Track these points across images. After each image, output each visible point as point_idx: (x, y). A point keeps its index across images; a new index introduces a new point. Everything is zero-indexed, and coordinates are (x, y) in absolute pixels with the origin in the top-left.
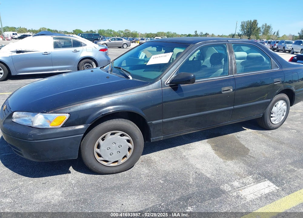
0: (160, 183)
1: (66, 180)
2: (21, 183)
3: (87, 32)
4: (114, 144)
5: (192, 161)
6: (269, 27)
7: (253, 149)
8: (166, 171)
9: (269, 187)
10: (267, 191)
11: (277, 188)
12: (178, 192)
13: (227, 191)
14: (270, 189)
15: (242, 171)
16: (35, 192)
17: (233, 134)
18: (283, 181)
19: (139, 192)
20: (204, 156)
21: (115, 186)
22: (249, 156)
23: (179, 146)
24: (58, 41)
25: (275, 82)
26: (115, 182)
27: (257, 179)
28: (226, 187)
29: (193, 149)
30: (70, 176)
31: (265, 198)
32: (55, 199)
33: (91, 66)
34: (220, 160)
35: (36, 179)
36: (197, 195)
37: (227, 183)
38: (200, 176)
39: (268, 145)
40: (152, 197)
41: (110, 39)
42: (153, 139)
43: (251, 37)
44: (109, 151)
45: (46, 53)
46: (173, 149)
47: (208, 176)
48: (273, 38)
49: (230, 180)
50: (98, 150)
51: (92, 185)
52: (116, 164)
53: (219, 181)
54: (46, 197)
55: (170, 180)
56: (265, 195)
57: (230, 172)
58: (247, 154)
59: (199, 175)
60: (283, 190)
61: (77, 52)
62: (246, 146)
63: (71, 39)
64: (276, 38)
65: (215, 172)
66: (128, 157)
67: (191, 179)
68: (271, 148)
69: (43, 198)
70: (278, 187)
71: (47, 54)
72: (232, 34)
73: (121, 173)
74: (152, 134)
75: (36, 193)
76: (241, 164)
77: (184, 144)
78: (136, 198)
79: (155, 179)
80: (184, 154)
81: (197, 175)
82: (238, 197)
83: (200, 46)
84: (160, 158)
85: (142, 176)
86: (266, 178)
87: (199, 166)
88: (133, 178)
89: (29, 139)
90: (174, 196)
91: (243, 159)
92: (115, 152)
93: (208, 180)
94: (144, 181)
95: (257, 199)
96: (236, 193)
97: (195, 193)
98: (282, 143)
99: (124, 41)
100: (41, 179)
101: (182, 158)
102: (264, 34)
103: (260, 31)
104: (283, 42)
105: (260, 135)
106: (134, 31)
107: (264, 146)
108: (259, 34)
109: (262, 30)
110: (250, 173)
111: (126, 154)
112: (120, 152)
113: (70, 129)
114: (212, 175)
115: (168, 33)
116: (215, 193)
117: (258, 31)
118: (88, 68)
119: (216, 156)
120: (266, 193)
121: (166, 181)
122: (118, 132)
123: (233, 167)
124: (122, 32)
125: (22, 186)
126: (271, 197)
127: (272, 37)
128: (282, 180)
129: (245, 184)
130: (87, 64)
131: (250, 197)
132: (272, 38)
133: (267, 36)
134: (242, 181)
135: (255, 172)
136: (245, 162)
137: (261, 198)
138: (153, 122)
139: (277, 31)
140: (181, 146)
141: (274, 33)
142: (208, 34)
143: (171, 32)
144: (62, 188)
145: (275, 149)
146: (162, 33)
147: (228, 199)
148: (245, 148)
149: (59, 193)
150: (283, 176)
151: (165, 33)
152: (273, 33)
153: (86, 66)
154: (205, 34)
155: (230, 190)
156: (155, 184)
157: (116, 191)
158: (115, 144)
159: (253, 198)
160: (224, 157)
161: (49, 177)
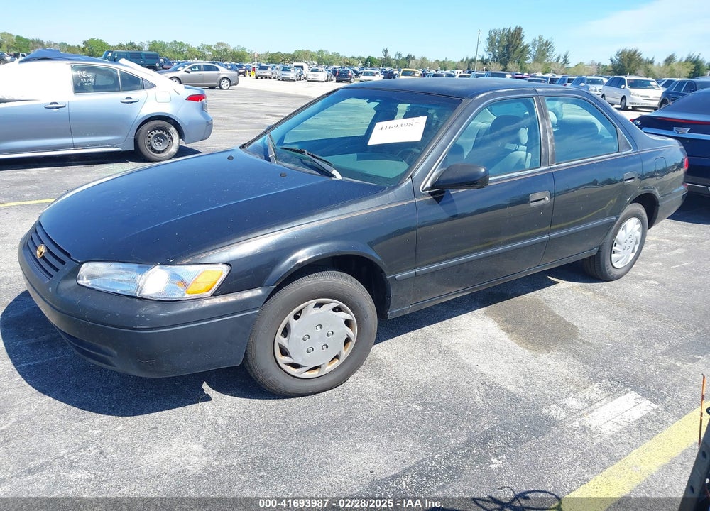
0: (417, 412)
1: (202, 419)
2: (96, 432)
3: (120, 46)
4: (319, 327)
5: (468, 359)
6: (547, 45)
7: (584, 325)
8: (420, 383)
9: (638, 406)
10: (637, 414)
11: (656, 406)
12: (460, 429)
13: (558, 418)
14: (642, 410)
15: (577, 374)
16: (139, 450)
17: (532, 293)
18: (662, 391)
19: (376, 434)
20: (488, 346)
21: (319, 425)
22: (580, 340)
23: (428, 327)
24: (83, 73)
25: (626, 180)
26: (317, 416)
27: (610, 389)
28: (554, 411)
29: (460, 331)
30: (208, 408)
31: (638, 428)
32: (192, 463)
33: (167, 136)
34: (523, 353)
35: (130, 420)
36: (502, 433)
37: (553, 402)
38: (493, 391)
39: (611, 316)
40: (409, 444)
41: (187, 68)
42: (392, 313)
43: (508, 65)
44: (307, 344)
45: (55, 106)
46: (417, 332)
47: (511, 388)
48: (557, 69)
49: (557, 396)
50: (284, 341)
51: (268, 425)
52: (315, 373)
53: (537, 399)
54: (169, 460)
55: (434, 404)
56: (635, 422)
57: (551, 378)
58: (575, 337)
59: (492, 387)
60: (666, 409)
61: (132, 102)
62: (567, 320)
63: (116, 71)
64: (562, 71)
65: (522, 379)
66: (342, 359)
67: (478, 399)
68: (619, 322)
69: (163, 463)
70: (656, 403)
71: (57, 108)
72: (467, 59)
73: (323, 394)
74: (392, 302)
75: (143, 453)
76: (569, 359)
77: (439, 320)
78: (375, 447)
79: (402, 404)
80: (445, 343)
81: (487, 388)
82: (584, 430)
83: (484, 104)
84: (397, 354)
85: (371, 397)
86: (626, 386)
87: (484, 368)
88: (353, 404)
89: (138, 327)
90: (455, 436)
91: (571, 349)
92: (318, 347)
93: (514, 399)
94: (379, 409)
95: (621, 432)
96: (577, 423)
97: (494, 428)
98: (637, 310)
99: (224, 72)
100: (140, 418)
101: (445, 352)
102: (536, 60)
103: (529, 53)
104: (582, 80)
105: (588, 294)
106: (239, 47)
107: (602, 318)
108: (525, 60)
109: (533, 52)
110: (594, 379)
111: (340, 352)
112: (327, 347)
113: (231, 298)
114: (519, 387)
115: (321, 52)
116: (536, 424)
117: (525, 52)
118: (158, 141)
119: (513, 344)
120: (636, 418)
121: (425, 405)
122: (331, 302)
123: (554, 366)
124: (209, 48)
125: (102, 438)
126: (649, 426)
127: (554, 67)
128: (659, 389)
129: (590, 402)
130: (157, 131)
131: (608, 429)
132: (554, 69)
133: (542, 65)
134: (582, 397)
135: (602, 374)
136: (576, 354)
137: (629, 430)
138: (398, 276)
139: (564, 54)
140: (432, 326)
141: (559, 58)
142: (413, 59)
143: (326, 51)
144: (201, 438)
145: (628, 323)
146: (306, 53)
147: (565, 435)
148: (567, 323)
149: (198, 448)
150: (658, 380)
151: (314, 52)
152: (556, 57)
153: (156, 136)
154: (407, 58)
155: (564, 416)
156: (406, 414)
157: (326, 434)
158: (321, 327)
159: (616, 431)
160: (530, 346)
161: (160, 413)
